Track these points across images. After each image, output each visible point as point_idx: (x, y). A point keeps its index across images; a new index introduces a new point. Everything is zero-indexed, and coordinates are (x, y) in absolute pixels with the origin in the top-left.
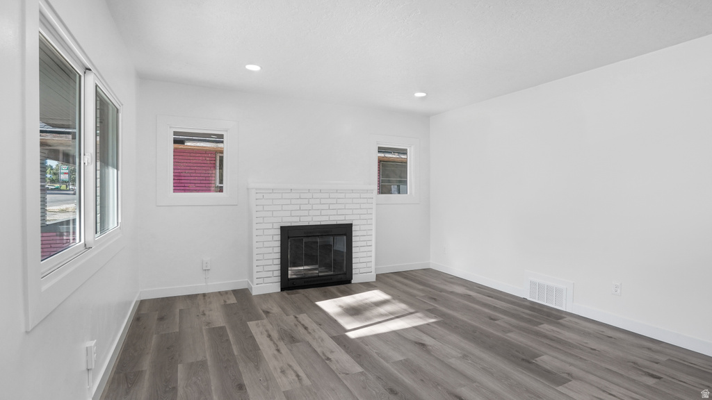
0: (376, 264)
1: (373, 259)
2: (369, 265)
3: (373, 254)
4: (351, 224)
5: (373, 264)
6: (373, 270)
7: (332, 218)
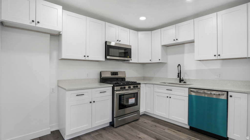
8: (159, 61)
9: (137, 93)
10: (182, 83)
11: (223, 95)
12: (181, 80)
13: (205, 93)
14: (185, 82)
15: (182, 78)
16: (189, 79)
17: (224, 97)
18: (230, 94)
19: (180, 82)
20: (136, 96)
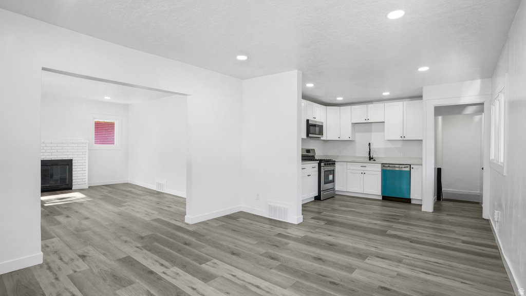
0: (88, 181)
1: (87, 177)
2: (84, 180)
3: (87, 175)
4: (72, 160)
5: (87, 180)
6: (87, 182)
7: (59, 157)
8: (349, 139)
9: (334, 170)
10: (372, 161)
11: (407, 167)
12: (370, 158)
13: (395, 167)
14: (374, 160)
15: (371, 156)
16: (378, 157)
17: (408, 169)
18: (412, 166)
19: (370, 160)
20: (333, 172)
